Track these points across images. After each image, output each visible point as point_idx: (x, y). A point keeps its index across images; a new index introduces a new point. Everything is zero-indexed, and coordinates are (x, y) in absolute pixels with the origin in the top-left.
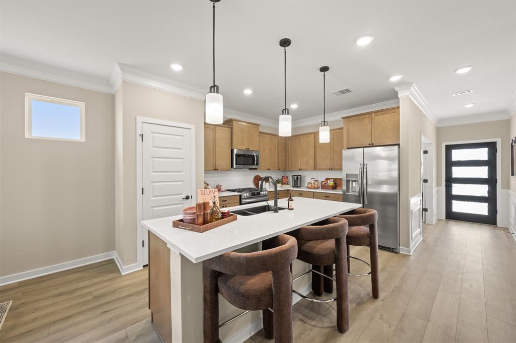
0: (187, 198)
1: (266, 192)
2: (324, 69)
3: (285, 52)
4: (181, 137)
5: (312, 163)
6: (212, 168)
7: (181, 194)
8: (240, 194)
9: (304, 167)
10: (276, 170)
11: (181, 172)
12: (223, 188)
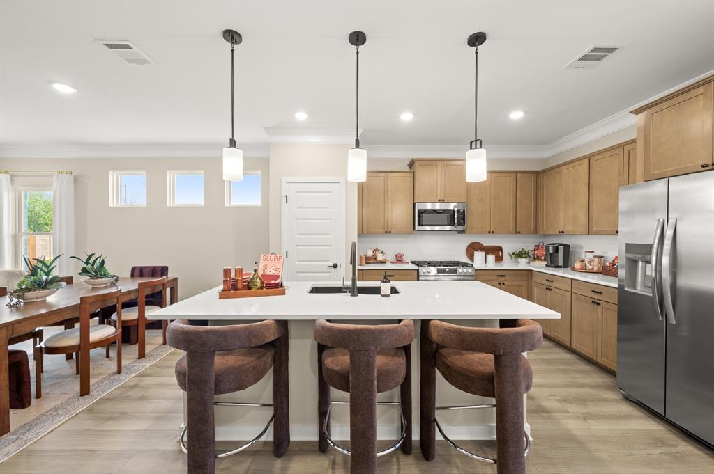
0: (335, 266)
1: (470, 270)
2: (477, 40)
3: (358, 53)
4: (328, 194)
5: (583, 219)
6: (382, 231)
7: (328, 261)
8: (417, 268)
9: (568, 228)
10: (509, 233)
11: (328, 234)
12: (406, 258)
